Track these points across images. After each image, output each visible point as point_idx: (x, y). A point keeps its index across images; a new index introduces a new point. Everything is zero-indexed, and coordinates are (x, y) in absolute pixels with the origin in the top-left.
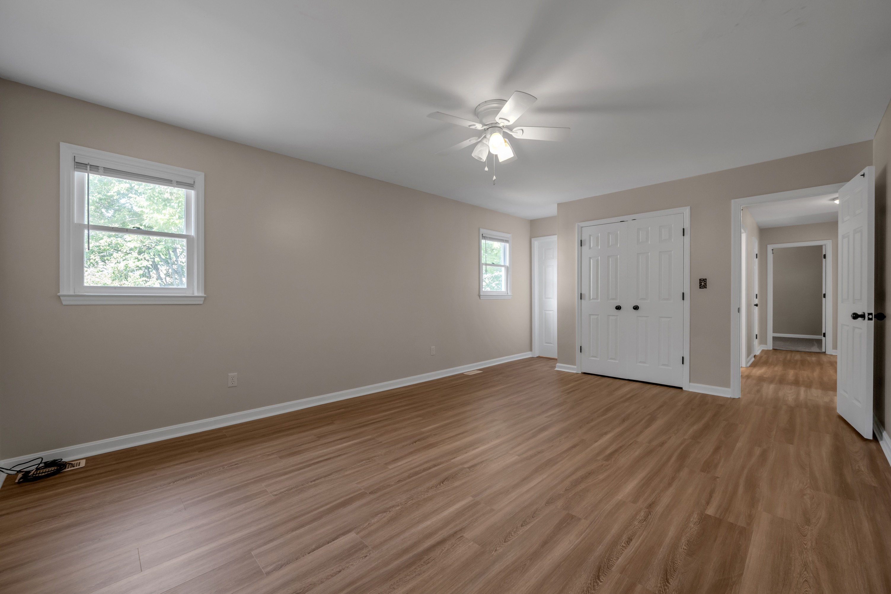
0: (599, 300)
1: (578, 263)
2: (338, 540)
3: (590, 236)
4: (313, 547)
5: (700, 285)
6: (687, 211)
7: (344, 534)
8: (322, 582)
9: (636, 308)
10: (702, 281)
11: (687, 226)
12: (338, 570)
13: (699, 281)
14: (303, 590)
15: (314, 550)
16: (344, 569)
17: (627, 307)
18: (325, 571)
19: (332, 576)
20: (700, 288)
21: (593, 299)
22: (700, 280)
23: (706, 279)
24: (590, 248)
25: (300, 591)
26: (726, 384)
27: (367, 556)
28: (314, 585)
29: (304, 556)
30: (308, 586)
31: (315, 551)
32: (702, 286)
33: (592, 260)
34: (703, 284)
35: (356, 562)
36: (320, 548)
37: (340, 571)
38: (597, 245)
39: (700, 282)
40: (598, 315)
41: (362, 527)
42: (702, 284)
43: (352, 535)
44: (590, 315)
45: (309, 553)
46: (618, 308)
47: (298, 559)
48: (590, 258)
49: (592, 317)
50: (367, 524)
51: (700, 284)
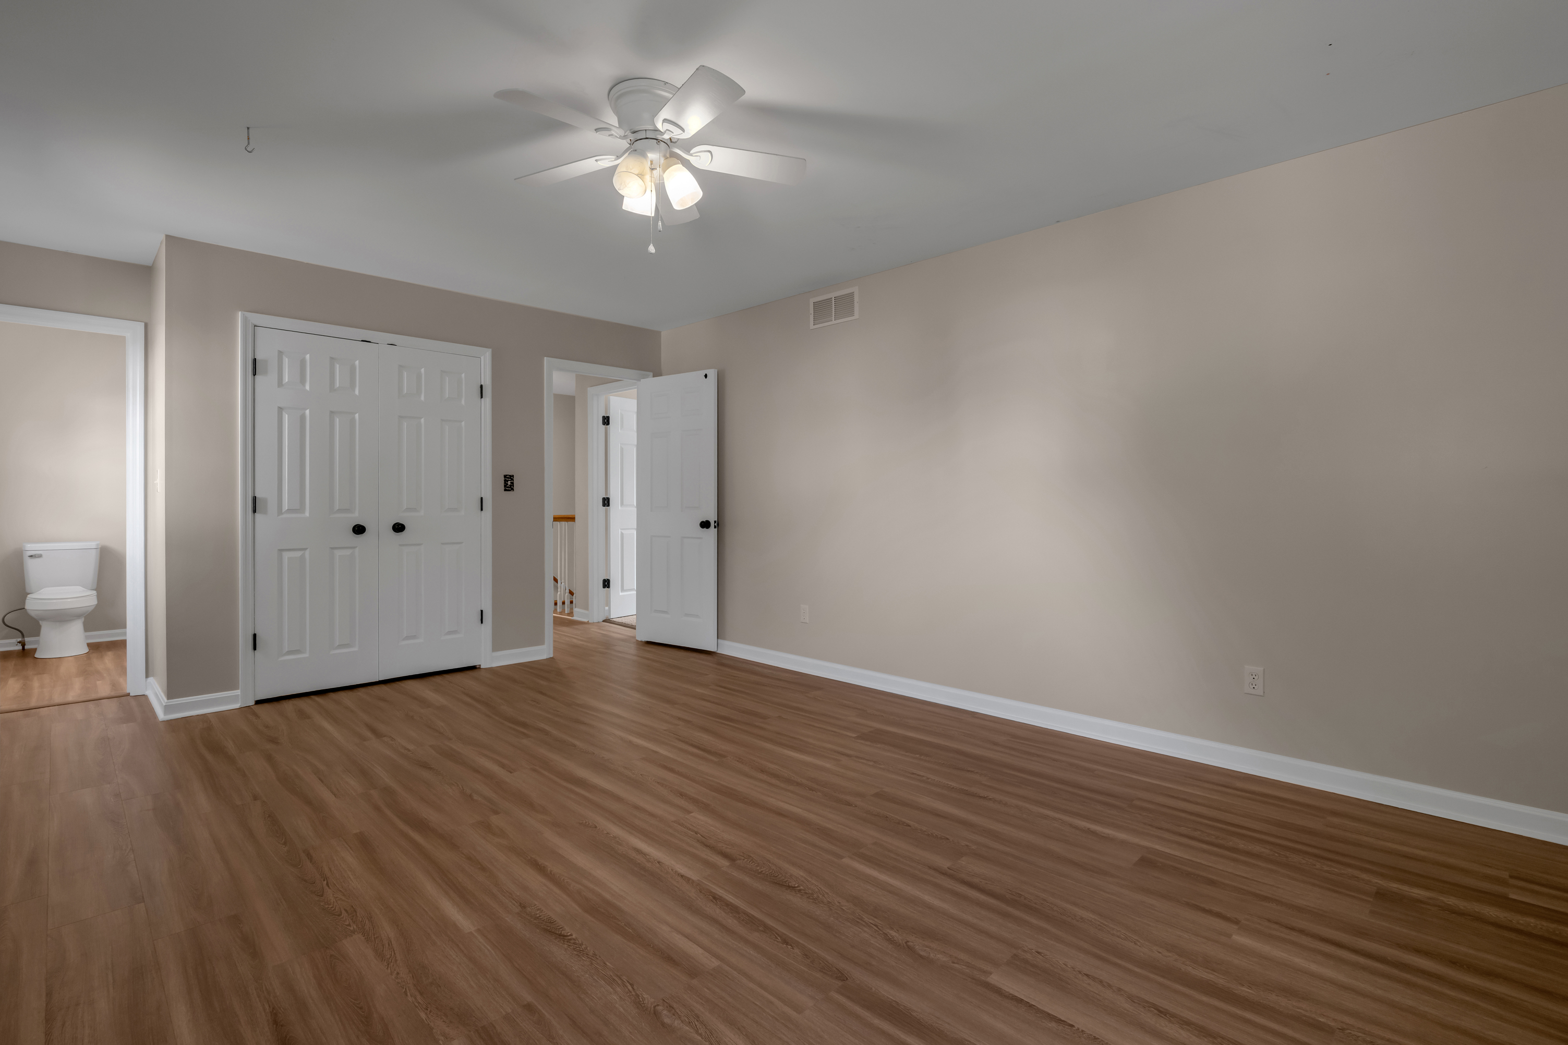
0: (307, 514)
1: (246, 417)
2: (1016, 994)
3: (280, 353)
4: (1053, 1025)
5: (506, 485)
6: (486, 356)
7: (998, 991)
8: (1120, 990)
9: (399, 528)
10: (508, 478)
11: (487, 381)
12: (1085, 978)
13: (503, 479)
14: (1149, 1007)
15: (1059, 1021)
16: (1080, 972)
17: (379, 526)
18: (1097, 992)
19: (1101, 982)
20: (505, 490)
21: (289, 511)
22: (505, 476)
23: (513, 476)
24: (280, 383)
25: (1153, 1009)
26: (538, 640)
27: (1036, 952)
28: (1131, 998)
29: (1082, 1031)
30: (1139, 1004)
31: (1063, 1019)
32: (508, 487)
33: (286, 417)
34: (509, 483)
35: (1057, 961)
36: (1049, 1014)
37: (1087, 975)
38: (303, 381)
39: (505, 481)
40: (305, 549)
41: (967, 971)
42: (507, 484)
43: (996, 979)
44: (281, 550)
45: (1072, 1026)
46: (359, 530)
47: (1094, 1037)
48: (280, 409)
49: (286, 555)
50: (956, 965)
51: (505, 483)
